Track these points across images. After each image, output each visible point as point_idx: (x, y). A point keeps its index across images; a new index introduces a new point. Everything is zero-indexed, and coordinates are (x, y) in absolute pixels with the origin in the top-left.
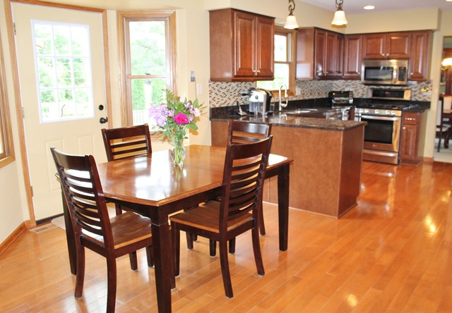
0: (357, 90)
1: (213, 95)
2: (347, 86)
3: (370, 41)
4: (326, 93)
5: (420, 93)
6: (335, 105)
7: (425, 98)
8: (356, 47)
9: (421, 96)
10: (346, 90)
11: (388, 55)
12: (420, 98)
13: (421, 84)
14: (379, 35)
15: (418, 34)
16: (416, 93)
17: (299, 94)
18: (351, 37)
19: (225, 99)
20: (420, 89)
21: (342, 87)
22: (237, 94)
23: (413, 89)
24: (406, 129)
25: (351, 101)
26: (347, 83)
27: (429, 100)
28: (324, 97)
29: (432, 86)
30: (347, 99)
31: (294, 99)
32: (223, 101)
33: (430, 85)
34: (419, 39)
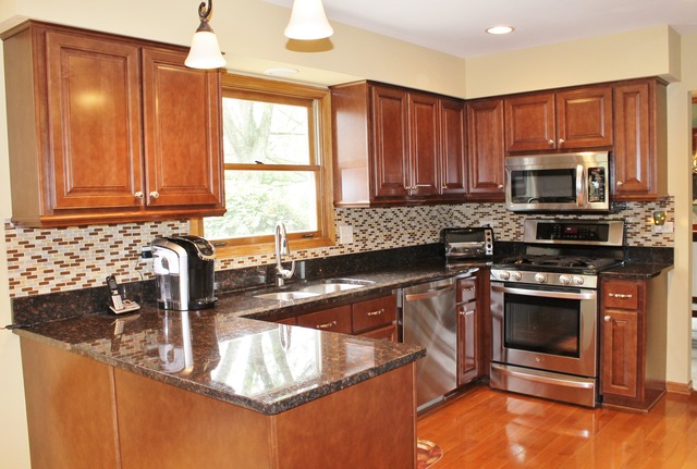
0: (504, 225)
1: (25, 262)
2: (484, 215)
3: (519, 112)
4: (433, 233)
5: (646, 228)
6: (453, 260)
7: (660, 239)
8: (489, 126)
9: (648, 235)
10: (483, 223)
11: (561, 141)
12: (646, 239)
13: (646, 207)
14: (539, 97)
15: (626, 89)
16: (636, 229)
17: (347, 239)
18: (479, 104)
19: (74, 272)
20: (645, 219)
21: (473, 219)
22: (123, 253)
23: (630, 220)
24: (613, 320)
25: (489, 251)
26: (481, 210)
27: (669, 245)
28: (429, 241)
29: (672, 210)
30: (480, 245)
31: (335, 253)
32: (68, 278)
33: (668, 208)
34: (631, 100)
